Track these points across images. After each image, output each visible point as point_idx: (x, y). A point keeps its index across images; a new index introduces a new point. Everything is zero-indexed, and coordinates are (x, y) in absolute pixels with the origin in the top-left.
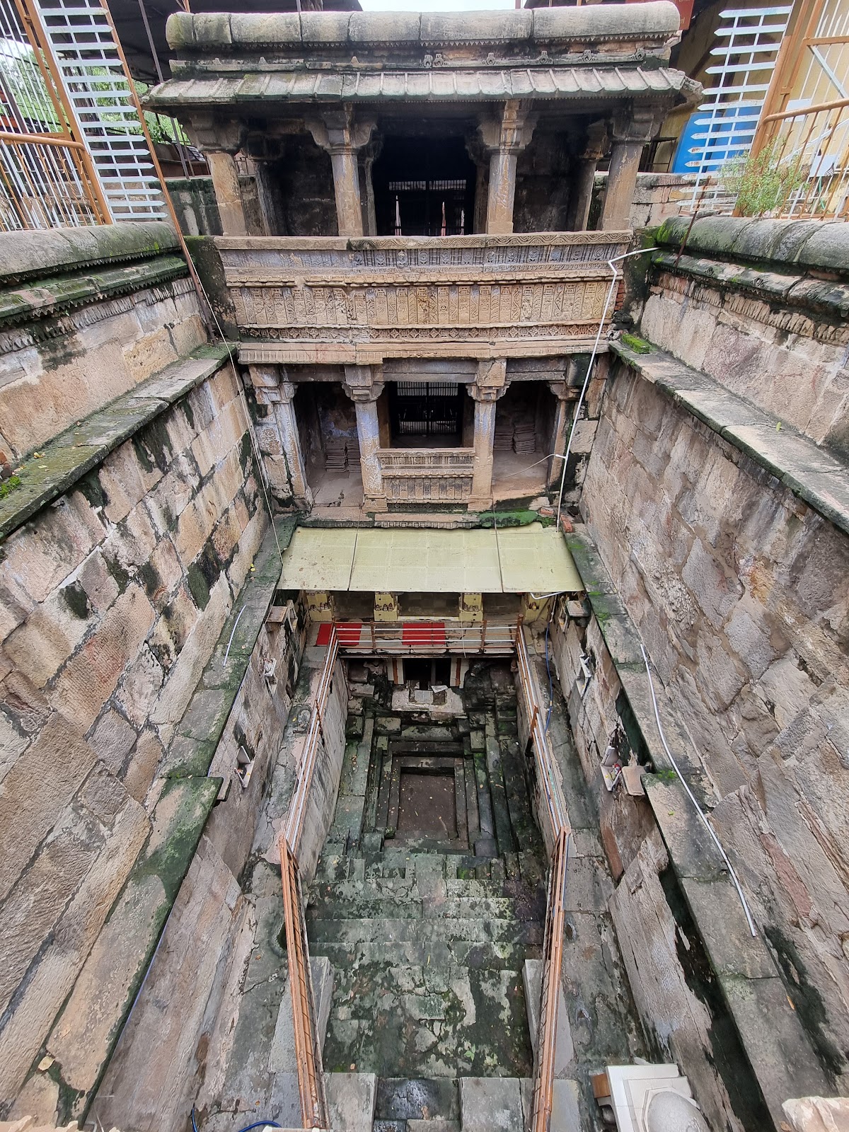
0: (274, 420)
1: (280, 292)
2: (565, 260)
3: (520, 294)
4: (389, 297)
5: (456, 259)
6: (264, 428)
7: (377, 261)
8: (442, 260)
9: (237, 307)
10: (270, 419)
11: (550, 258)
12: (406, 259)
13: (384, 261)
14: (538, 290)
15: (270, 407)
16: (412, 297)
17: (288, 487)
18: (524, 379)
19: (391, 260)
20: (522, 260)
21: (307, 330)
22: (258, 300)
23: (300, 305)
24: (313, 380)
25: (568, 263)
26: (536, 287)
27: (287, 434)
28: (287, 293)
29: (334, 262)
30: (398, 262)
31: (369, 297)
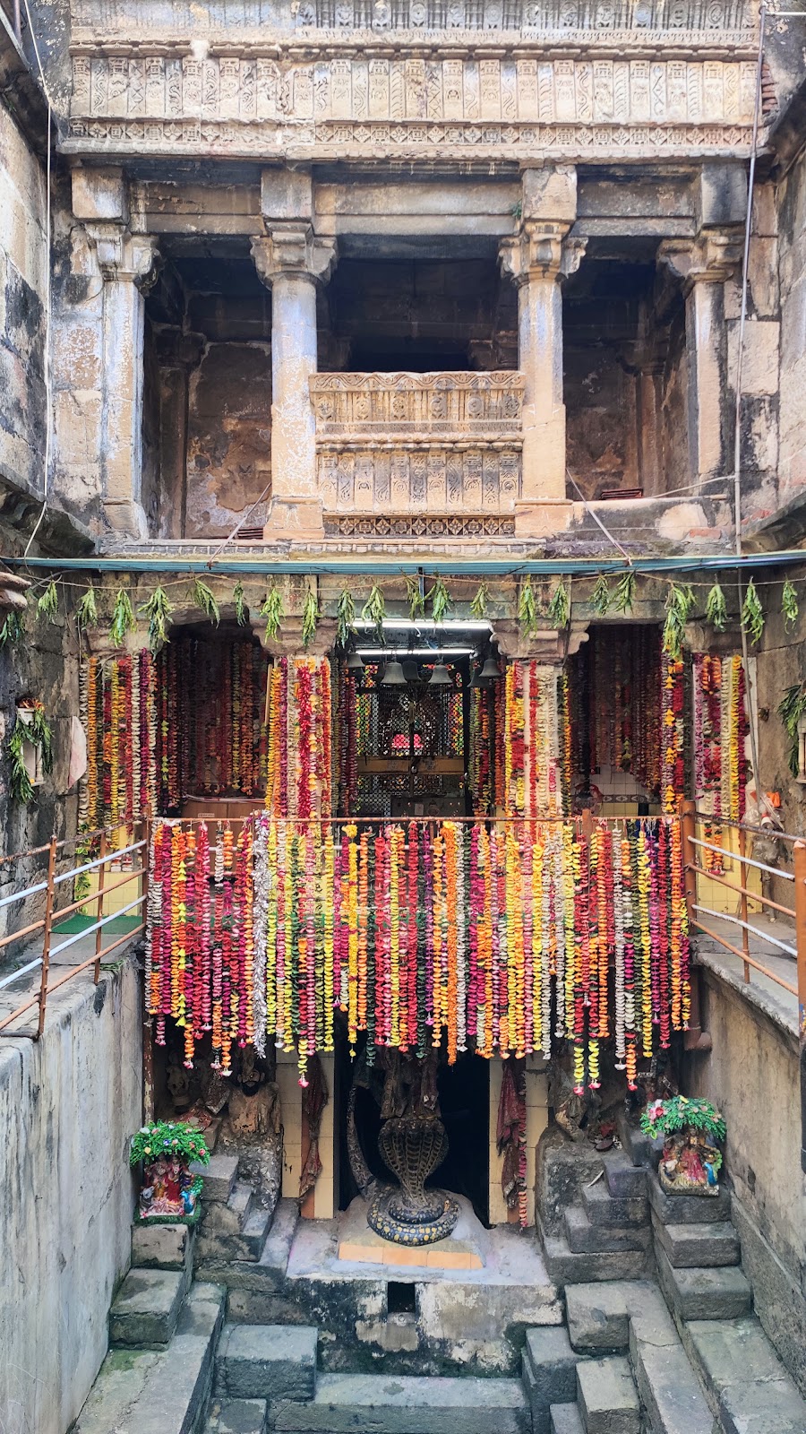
0: (99, 310)
1: (161, 64)
2: (660, 27)
3: (590, 76)
4: (355, 76)
5: (474, 19)
6: (74, 326)
7: (338, 18)
8: (450, 19)
9: (77, 86)
10: (89, 309)
11: (635, 22)
12: (389, 16)
13: (351, 18)
14: (621, 71)
15: (96, 284)
16: (396, 78)
17: (97, 470)
18: (613, 233)
19: (363, 16)
20: (586, 23)
21: (198, 127)
22: (119, 76)
23: (191, 83)
24: (194, 229)
25: (665, 31)
26: (617, 65)
27: (120, 346)
28: (174, 67)
29: (265, 17)
30: (375, 21)
31: (318, 77)
